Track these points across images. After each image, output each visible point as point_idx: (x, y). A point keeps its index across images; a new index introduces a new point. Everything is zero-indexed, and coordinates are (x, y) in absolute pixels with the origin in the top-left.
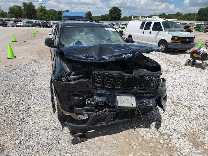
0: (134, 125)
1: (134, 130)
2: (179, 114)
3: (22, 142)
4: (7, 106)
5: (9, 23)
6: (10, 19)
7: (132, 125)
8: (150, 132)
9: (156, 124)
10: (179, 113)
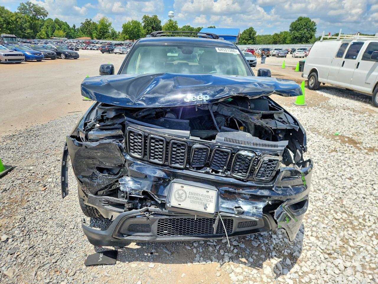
0: (226, 254)
1: (219, 265)
2: (354, 253)
3: (10, 240)
4: (31, 174)
5: (118, 48)
6: (123, 42)
7: (222, 254)
8: (255, 278)
9: (282, 263)
10: (353, 250)
